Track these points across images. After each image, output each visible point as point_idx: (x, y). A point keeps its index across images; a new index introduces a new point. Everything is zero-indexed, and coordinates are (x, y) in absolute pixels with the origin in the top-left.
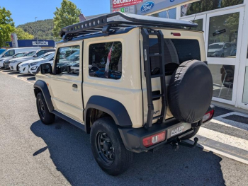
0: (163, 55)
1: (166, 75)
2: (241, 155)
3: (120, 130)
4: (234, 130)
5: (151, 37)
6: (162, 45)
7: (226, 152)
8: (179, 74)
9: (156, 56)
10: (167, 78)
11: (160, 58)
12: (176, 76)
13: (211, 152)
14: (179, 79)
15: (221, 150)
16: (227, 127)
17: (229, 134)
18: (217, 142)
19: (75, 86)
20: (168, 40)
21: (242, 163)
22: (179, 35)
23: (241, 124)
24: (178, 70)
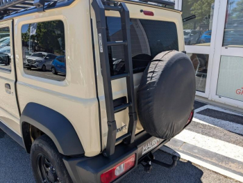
0: (129, 43)
1: (135, 72)
2: (224, 165)
3: (66, 162)
4: (210, 128)
5: (108, 13)
6: (128, 27)
7: (206, 161)
8: (153, 72)
9: (119, 45)
10: (136, 77)
11: (125, 47)
12: (149, 75)
13: (189, 162)
14: (154, 80)
15: (200, 159)
16: (203, 125)
17: (206, 134)
18: (194, 147)
19: (8, 86)
20: (135, 20)
21: (226, 177)
22: (151, 14)
23: (217, 120)
24: (152, 67)
